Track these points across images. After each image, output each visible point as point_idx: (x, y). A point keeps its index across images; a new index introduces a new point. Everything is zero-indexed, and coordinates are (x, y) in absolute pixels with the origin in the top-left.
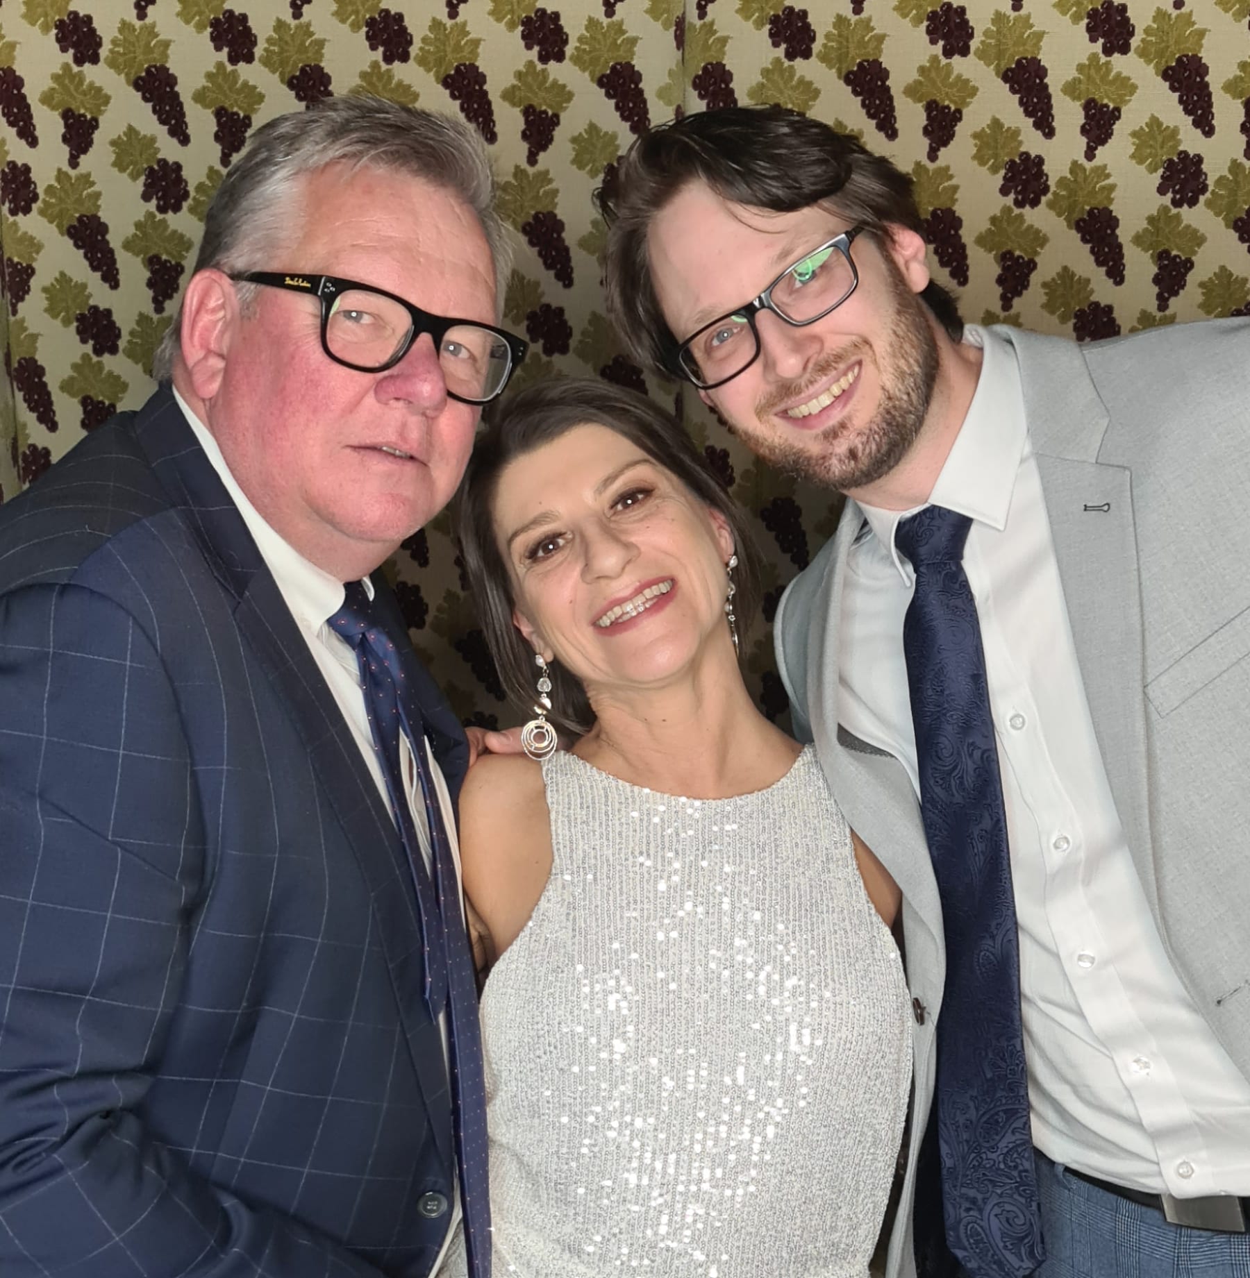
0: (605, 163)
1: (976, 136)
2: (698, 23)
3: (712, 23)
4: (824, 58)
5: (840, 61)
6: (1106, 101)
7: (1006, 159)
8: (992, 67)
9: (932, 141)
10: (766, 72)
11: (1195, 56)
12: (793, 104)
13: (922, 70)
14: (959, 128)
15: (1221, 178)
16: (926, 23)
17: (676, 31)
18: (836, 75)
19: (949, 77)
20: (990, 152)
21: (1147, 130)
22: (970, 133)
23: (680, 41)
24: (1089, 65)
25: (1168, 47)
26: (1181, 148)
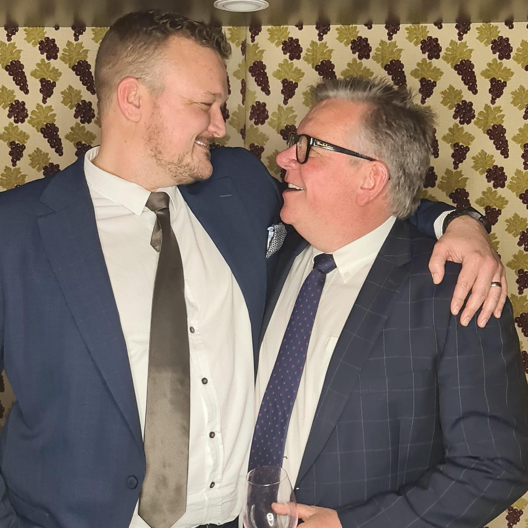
2: (251, 44)
4: (306, 59)
5: (313, 61)
6: (430, 79)
8: (380, 64)
10: (281, 65)
12: (293, 79)
13: (349, 65)
15: (481, 112)
16: (350, 45)
17: (242, 48)
18: (311, 67)
19: (361, 68)
21: (448, 91)
23: (244, 51)
24: (422, 63)
25: (456, 56)
26: (463, 99)
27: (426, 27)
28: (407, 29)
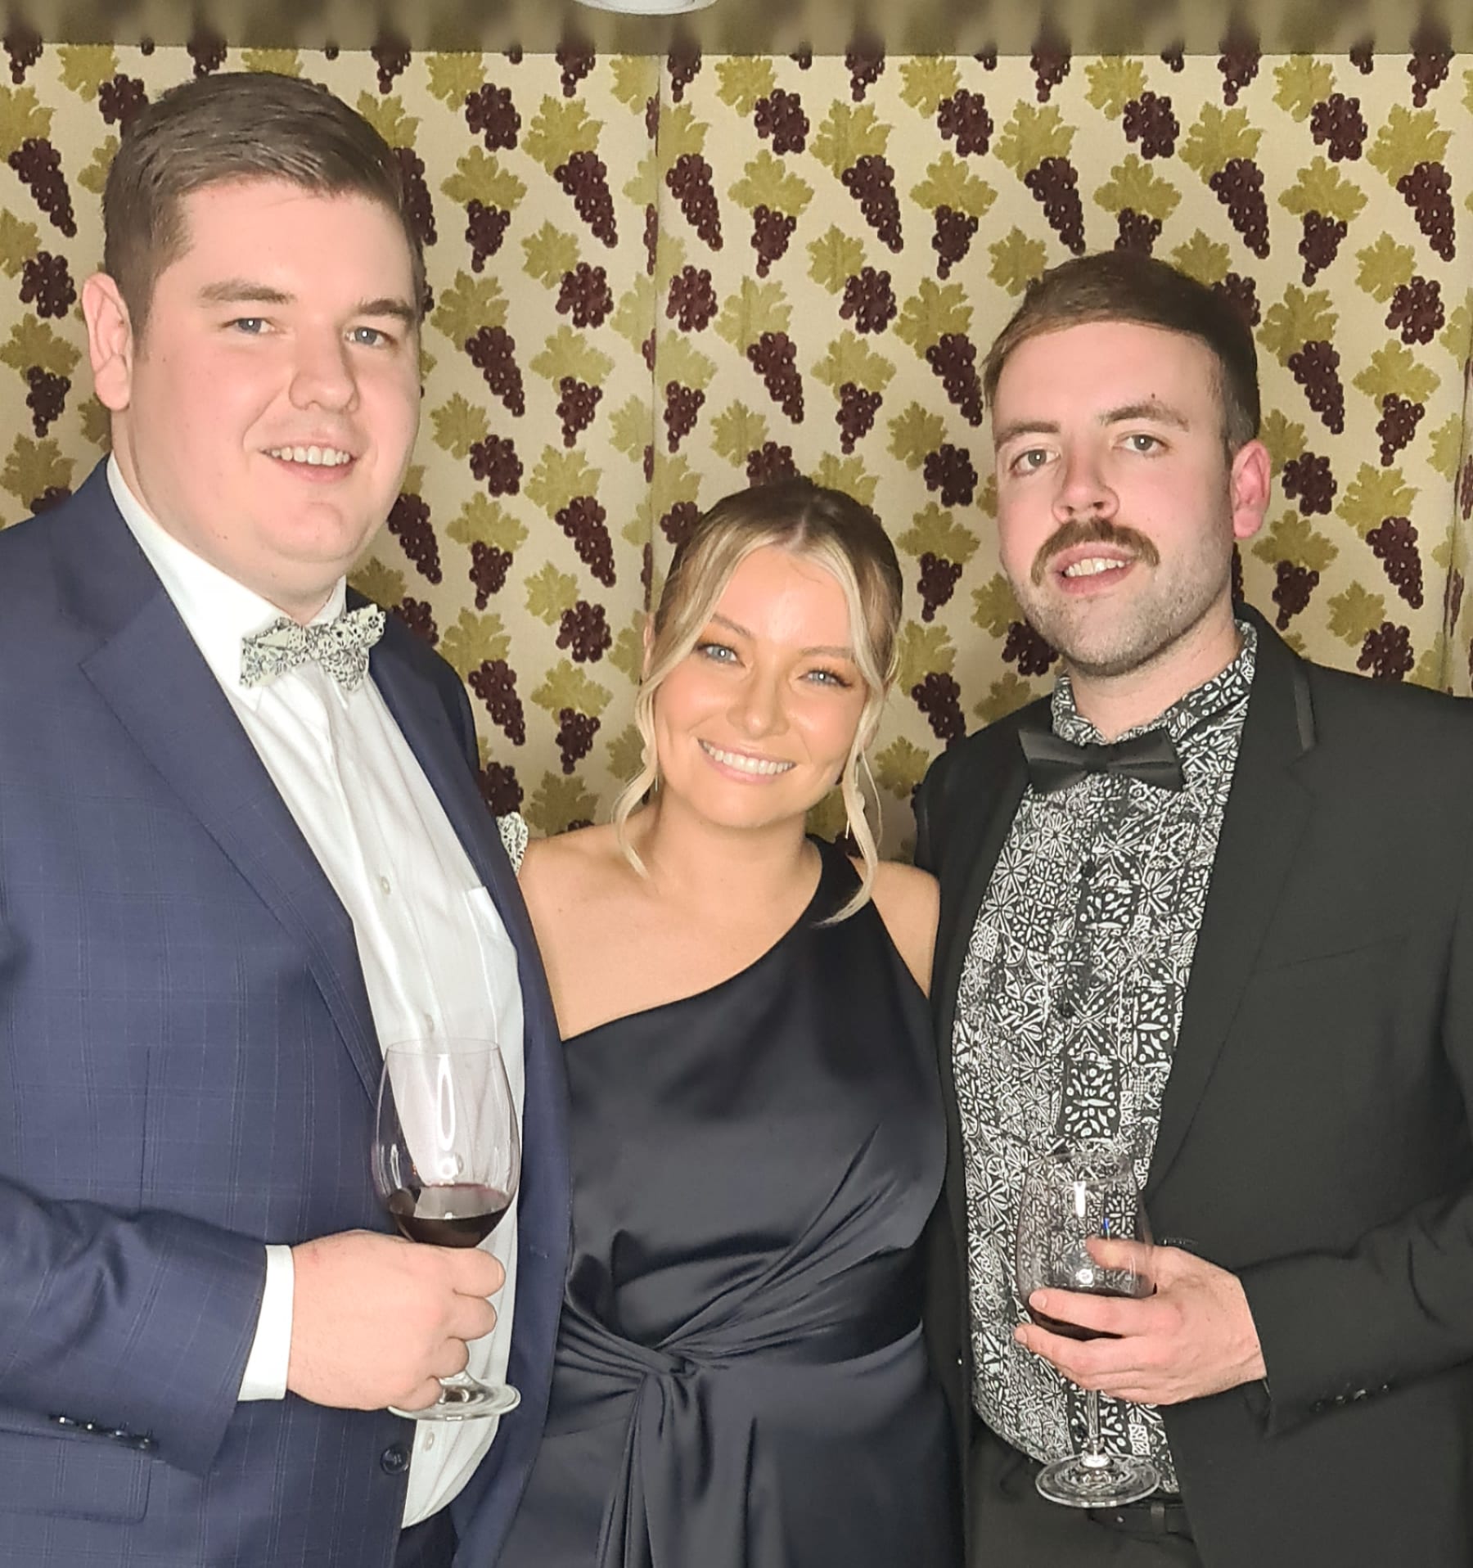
0: (563, 271)
1: (993, 249)
2: (673, 106)
3: (689, 106)
4: (818, 153)
5: (837, 157)
6: (1144, 212)
7: (1029, 278)
8: (1014, 168)
9: (943, 254)
10: (750, 168)
11: (1248, 161)
12: (781, 205)
13: (932, 169)
14: (974, 240)
15: (1277, 307)
16: (937, 114)
17: (647, 116)
18: (832, 173)
19: (964, 178)
20: (1011, 269)
21: (1191, 247)
22: (987, 245)
23: (653, 126)
24: (1126, 169)
25: (1218, 150)
26: (1230, 270)
27: (1140, 65)
28: (1089, 70)
